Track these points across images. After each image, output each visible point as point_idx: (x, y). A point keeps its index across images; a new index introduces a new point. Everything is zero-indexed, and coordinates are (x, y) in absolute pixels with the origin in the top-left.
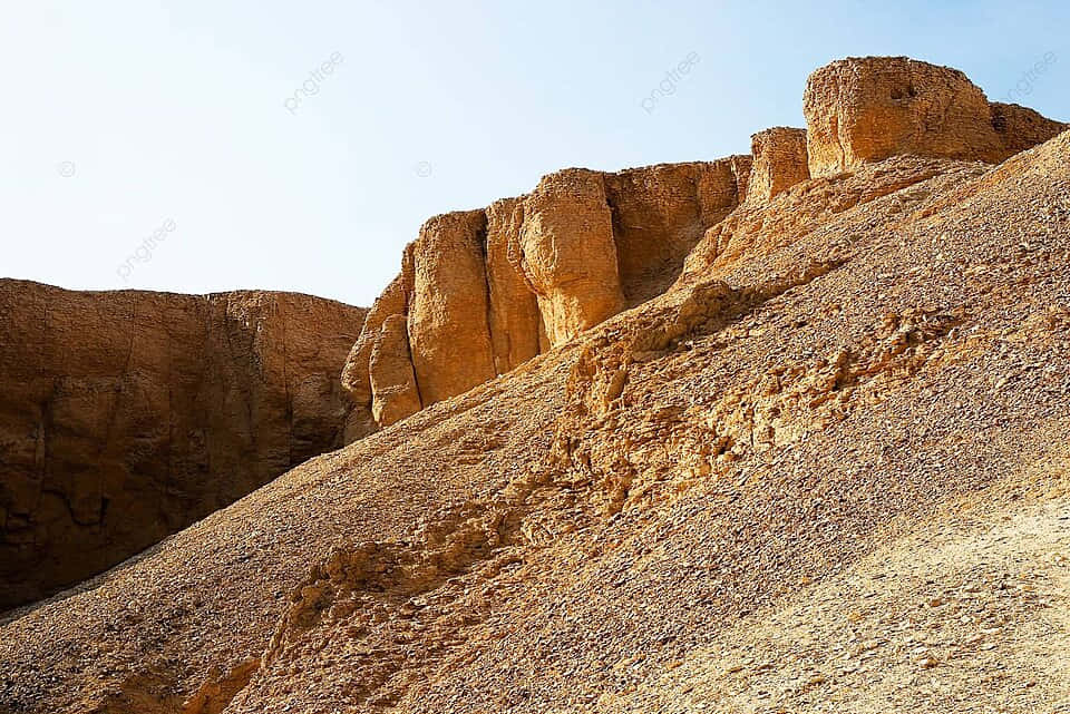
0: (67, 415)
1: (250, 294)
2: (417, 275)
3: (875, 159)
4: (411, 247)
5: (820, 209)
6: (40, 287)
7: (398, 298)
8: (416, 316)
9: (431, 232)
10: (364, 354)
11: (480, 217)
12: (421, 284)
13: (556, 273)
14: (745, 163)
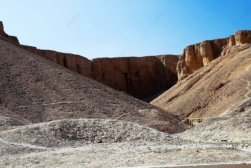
0: (140, 74)
1: (162, 56)
2: (186, 54)
3: (243, 43)
4: (185, 49)
5: (236, 51)
6: (135, 57)
7: (184, 56)
8: (186, 59)
9: (187, 48)
10: (180, 64)
11: (194, 45)
12: (187, 55)
13: (205, 55)
14: (228, 39)
